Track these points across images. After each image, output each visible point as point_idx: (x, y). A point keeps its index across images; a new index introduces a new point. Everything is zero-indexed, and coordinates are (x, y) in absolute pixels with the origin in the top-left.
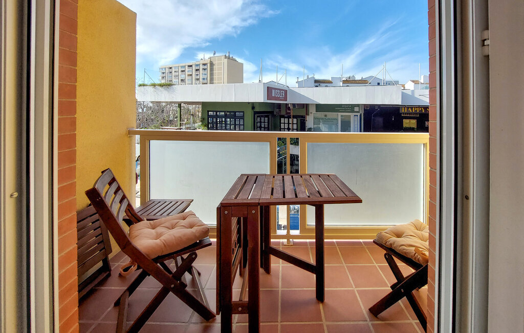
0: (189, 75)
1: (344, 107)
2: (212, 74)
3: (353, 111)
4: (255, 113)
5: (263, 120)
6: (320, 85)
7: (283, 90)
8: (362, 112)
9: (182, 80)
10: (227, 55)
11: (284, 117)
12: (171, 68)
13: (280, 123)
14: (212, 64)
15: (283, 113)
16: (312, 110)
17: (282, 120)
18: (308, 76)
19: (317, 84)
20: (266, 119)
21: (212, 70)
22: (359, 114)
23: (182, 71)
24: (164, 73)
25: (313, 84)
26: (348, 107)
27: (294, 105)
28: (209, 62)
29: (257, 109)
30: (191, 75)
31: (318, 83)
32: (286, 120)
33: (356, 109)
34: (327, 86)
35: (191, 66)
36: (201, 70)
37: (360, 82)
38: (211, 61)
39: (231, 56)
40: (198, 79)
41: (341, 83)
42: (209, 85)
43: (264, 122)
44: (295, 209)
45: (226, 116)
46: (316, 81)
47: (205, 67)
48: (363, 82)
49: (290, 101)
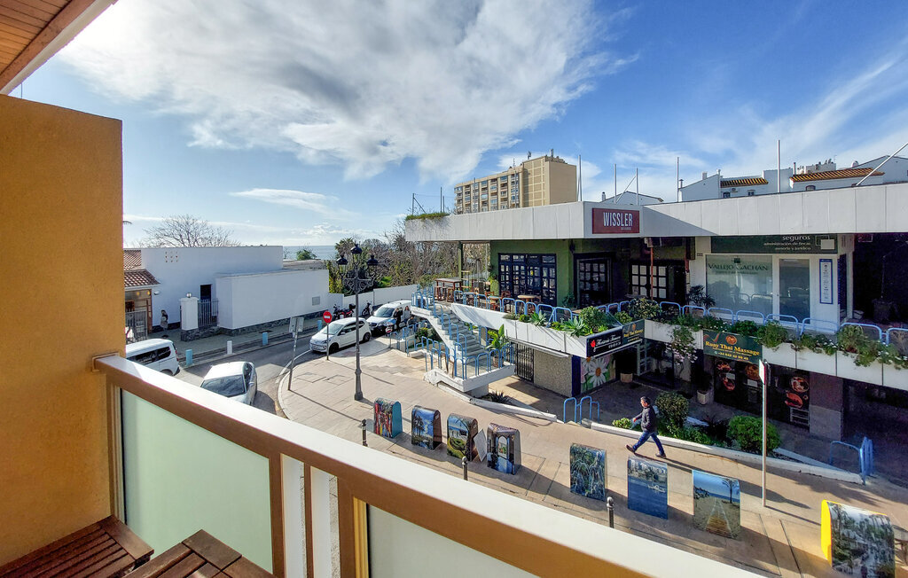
0: (492, 194)
1: (789, 241)
2: (526, 189)
3: (818, 250)
4: (576, 257)
5: (596, 269)
6: (734, 190)
7: (628, 212)
8: (848, 250)
9: (483, 203)
10: (549, 155)
11: (639, 263)
12: (468, 186)
13: (631, 275)
14: (525, 173)
15: (635, 255)
16: (703, 249)
17: (635, 269)
18: (705, 175)
19: (727, 189)
20: (602, 266)
21: (526, 182)
22: (835, 257)
23: (483, 189)
24: (459, 194)
25: (717, 189)
26: (803, 241)
27: (655, 240)
28: (521, 170)
29: (580, 250)
30: (496, 194)
31: (729, 188)
32: (643, 269)
33: (827, 245)
34: (751, 194)
35: (496, 180)
36: (510, 184)
37: (849, 173)
38: (524, 169)
39: (555, 156)
40: (506, 199)
41: (791, 182)
42: (521, 208)
43: (599, 272)
44: (640, 468)
45: (527, 262)
46: (724, 183)
47: (515, 179)
48: (856, 174)
49: (645, 232)
